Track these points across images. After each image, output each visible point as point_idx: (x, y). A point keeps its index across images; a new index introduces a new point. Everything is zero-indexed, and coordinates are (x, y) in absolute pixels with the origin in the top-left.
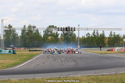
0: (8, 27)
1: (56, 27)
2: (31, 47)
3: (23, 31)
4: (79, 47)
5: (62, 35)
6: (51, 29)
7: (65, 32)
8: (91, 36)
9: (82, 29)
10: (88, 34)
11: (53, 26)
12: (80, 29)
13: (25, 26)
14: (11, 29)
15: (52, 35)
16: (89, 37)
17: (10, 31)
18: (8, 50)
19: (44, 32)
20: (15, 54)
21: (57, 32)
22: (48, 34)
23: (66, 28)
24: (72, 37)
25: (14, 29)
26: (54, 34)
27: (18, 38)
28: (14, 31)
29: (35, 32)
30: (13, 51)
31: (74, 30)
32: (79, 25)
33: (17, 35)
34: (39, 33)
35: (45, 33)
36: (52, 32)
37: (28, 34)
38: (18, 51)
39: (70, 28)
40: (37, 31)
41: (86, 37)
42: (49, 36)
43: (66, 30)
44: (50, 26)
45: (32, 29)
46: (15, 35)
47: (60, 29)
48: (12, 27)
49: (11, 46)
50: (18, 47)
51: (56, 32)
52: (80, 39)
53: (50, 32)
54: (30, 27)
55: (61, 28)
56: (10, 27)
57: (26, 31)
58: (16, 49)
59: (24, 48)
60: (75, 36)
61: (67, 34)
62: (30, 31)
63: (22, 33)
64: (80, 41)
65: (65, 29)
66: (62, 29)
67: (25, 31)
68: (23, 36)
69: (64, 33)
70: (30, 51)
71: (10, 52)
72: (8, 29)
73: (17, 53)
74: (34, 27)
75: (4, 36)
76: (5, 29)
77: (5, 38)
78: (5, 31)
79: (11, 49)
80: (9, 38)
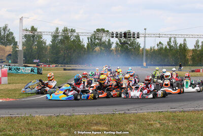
0: (30, 29)
1: (108, 31)
2: (68, 64)
3: (55, 37)
4: (145, 64)
5: (117, 44)
6: (100, 35)
7: (123, 39)
8: (164, 47)
9: (151, 35)
10: (160, 43)
11: (103, 30)
12: (147, 35)
13: (57, 29)
14: (36, 33)
15: (102, 44)
16: (161, 49)
17: (33, 36)
18: (30, 68)
19: (88, 39)
20: (41, 74)
21: (109, 40)
22: (94, 43)
23: (125, 34)
24: (134, 49)
25: (39, 34)
26: (104, 43)
27: (45, 48)
28: (40, 37)
29: (74, 40)
30: (38, 69)
31: (138, 37)
32: (145, 29)
33: (45, 43)
34: (80, 41)
35: (90, 40)
36: (101, 40)
37: (62, 42)
38: (46, 70)
39: (132, 33)
40: (78, 37)
41: (156, 48)
42: (96, 45)
43: (125, 37)
44: (98, 30)
45: (69, 34)
46: (41, 43)
47: (115, 35)
48: (36, 30)
49: (35, 61)
50: (46, 62)
51: (107, 40)
52: (147, 51)
53: (98, 39)
54: (65, 30)
55: (117, 34)
56: (33, 29)
57: (60, 38)
58: (42, 66)
59: (55, 65)
60: (139, 46)
61: (125, 43)
62: (67, 38)
63: (53, 41)
64: (146, 55)
65: (123, 35)
66: (119, 36)
67: (58, 36)
68: (54, 46)
69: (120, 41)
70: (65, 70)
71: (32, 71)
72: (31, 34)
73: (43, 72)
74: (73, 31)
75: (23, 45)
76: (25, 33)
77: (25, 47)
78: (26, 36)
79: (35, 65)
80: (31, 48)
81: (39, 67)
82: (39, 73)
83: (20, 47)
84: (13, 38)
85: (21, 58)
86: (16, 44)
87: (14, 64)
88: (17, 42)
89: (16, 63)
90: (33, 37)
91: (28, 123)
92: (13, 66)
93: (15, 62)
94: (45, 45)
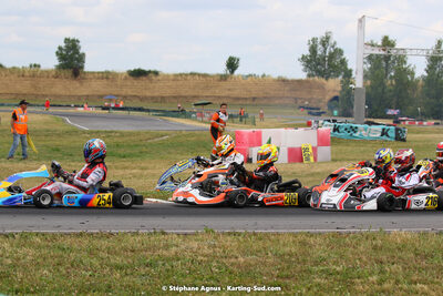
0: (380, 43)
3: (434, 60)
13: (440, 43)
14: (393, 52)
17: (387, 58)
18: (380, 128)
20: (404, 140)
25: (401, 53)
27: (413, 85)
28: (401, 59)
30: (397, 130)
33: (413, 73)
38: (413, 132)
46: (403, 74)
48: (393, 45)
49: (390, 112)
50: (414, 116)
56: (387, 43)
58: (406, 123)
59: (433, 122)
63: (430, 69)
67: (441, 59)
68: (431, 80)
71: (384, 133)
72: (382, 52)
73: (408, 136)
75: (365, 77)
76: (370, 51)
77: (369, 82)
78: (370, 58)
79: (391, 122)
80: (382, 84)
81: (399, 126)
82: (399, 138)
83: (358, 82)
84: (343, 62)
85: (360, 105)
86: (348, 74)
87: (344, 119)
88: (351, 71)
89: (350, 115)
90: (385, 60)
91: (375, 248)
92: (344, 123)
93: (347, 114)
94: (413, 78)
